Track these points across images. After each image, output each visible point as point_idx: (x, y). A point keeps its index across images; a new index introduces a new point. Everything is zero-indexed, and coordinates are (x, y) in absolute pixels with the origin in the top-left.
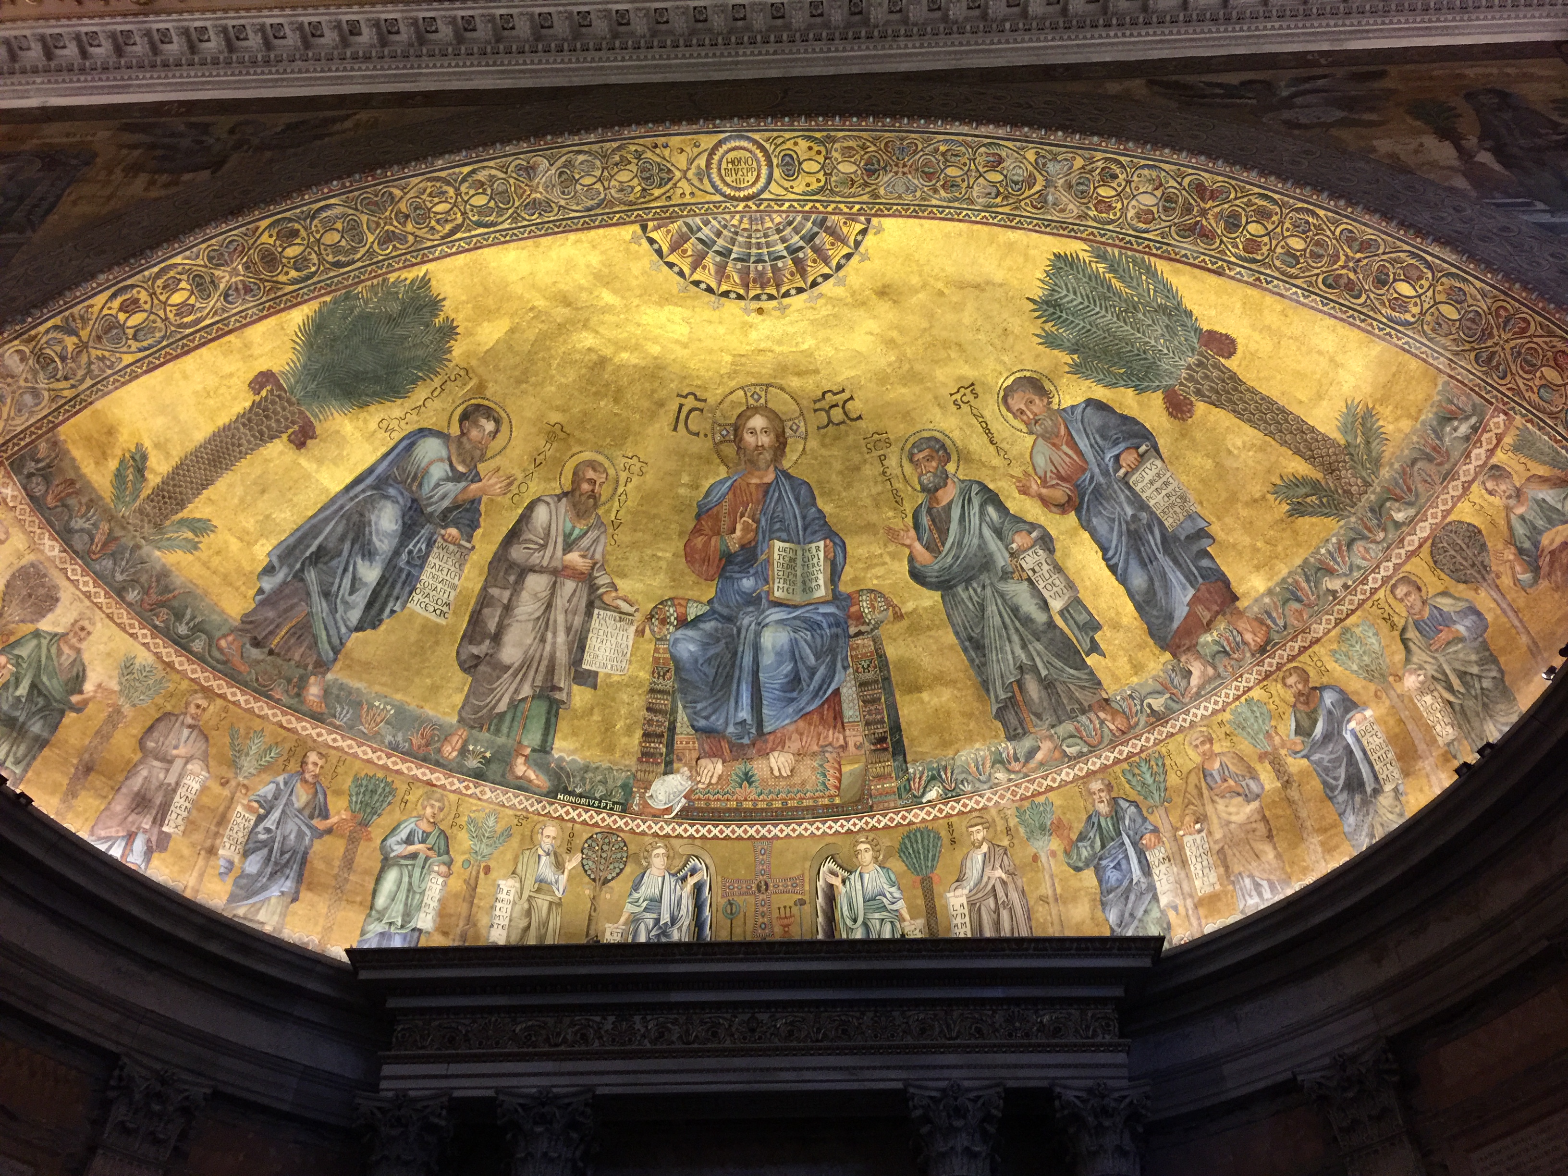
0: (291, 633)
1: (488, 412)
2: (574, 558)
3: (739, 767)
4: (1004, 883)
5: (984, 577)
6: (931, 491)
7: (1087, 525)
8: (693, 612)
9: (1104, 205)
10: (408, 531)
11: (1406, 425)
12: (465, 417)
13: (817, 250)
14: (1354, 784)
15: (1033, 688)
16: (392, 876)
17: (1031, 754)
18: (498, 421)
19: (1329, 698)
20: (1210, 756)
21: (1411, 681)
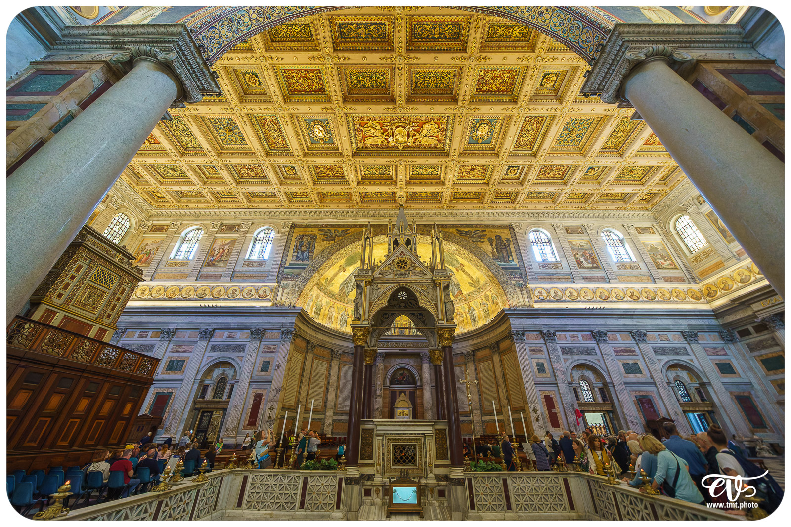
0: (343, 293)
11: (482, 282)
14: (473, 319)
19: (472, 308)
20: (458, 311)
21: (481, 309)
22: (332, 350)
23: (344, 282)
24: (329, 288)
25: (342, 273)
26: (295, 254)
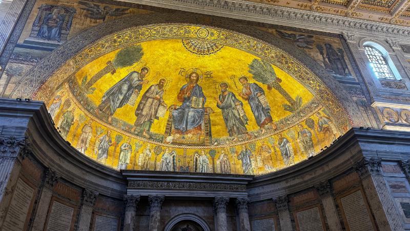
0: (107, 109)
1: (146, 69)
2: (157, 96)
3: (182, 136)
4: (226, 160)
5: (230, 109)
6: (223, 92)
7: (250, 104)
8: (177, 107)
9: (265, 53)
10: (129, 90)
11: (306, 102)
12: (142, 69)
13: (212, 48)
14: (286, 154)
15: (235, 128)
16: (122, 153)
17: (233, 139)
18: (148, 71)
19: (285, 140)
20: (263, 145)
21: (298, 141)
22: (84, 189)
23: (110, 90)
24: (86, 95)
25: (109, 75)
26: (37, 28)
